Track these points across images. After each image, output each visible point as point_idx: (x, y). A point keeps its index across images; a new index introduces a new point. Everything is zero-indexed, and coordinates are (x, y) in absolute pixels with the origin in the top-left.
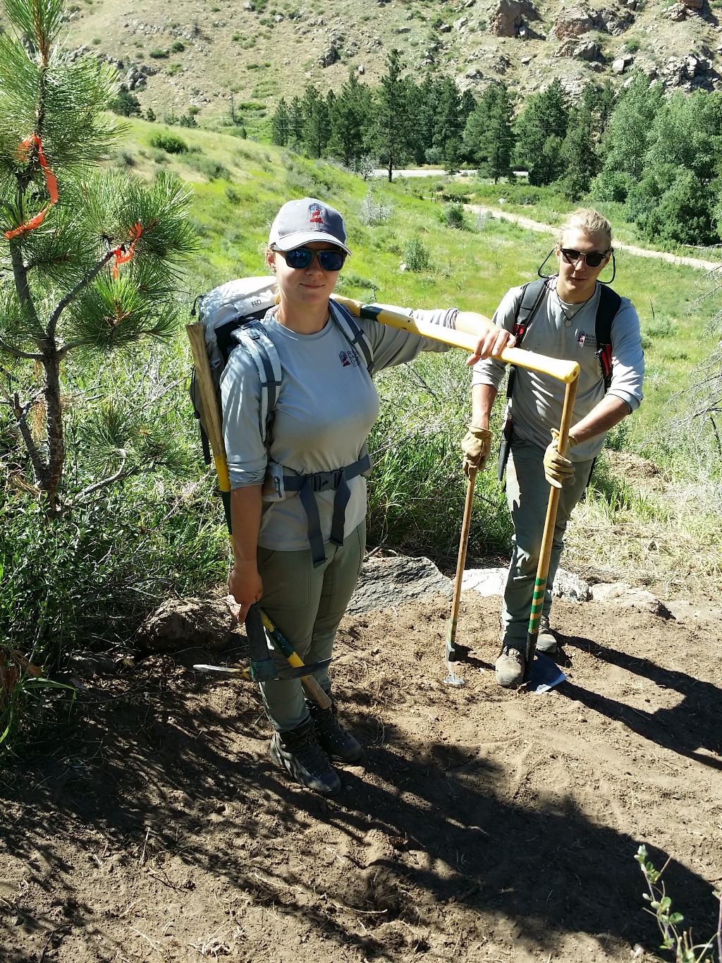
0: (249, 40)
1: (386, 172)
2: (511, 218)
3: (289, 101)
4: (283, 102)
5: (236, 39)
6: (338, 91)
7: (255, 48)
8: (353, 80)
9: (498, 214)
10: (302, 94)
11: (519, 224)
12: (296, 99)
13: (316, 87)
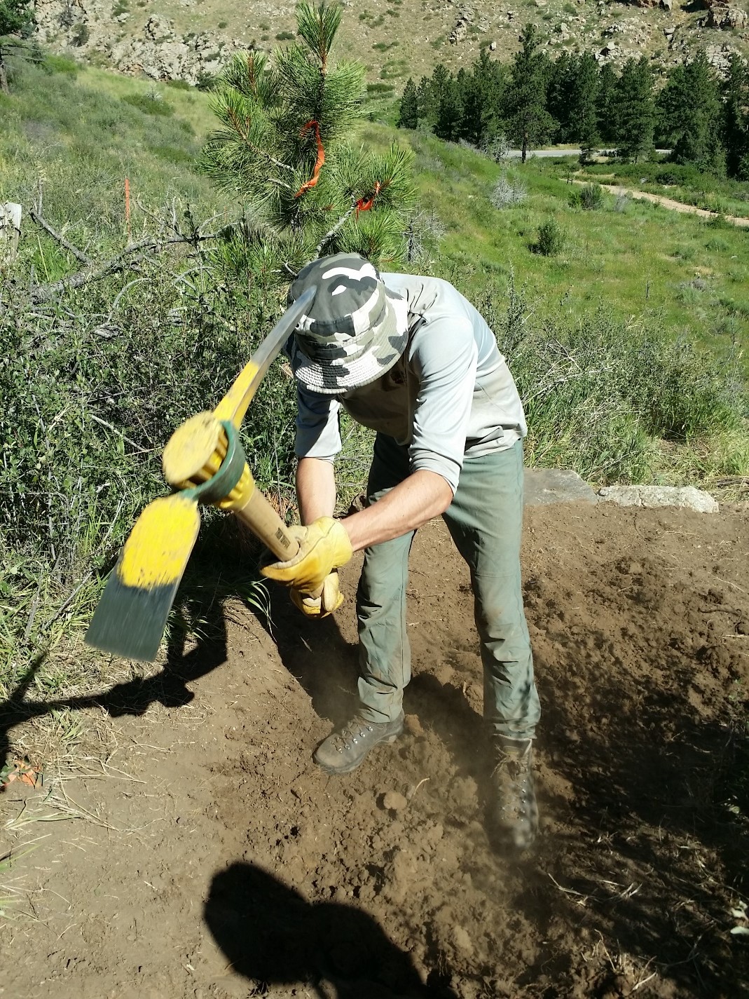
0: (376, 18)
1: (519, 153)
2: (652, 198)
3: (417, 82)
4: (410, 82)
5: (362, 18)
6: (470, 70)
7: (383, 26)
8: (484, 58)
9: (638, 195)
10: (430, 74)
11: (661, 205)
12: (424, 79)
13: (445, 66)
